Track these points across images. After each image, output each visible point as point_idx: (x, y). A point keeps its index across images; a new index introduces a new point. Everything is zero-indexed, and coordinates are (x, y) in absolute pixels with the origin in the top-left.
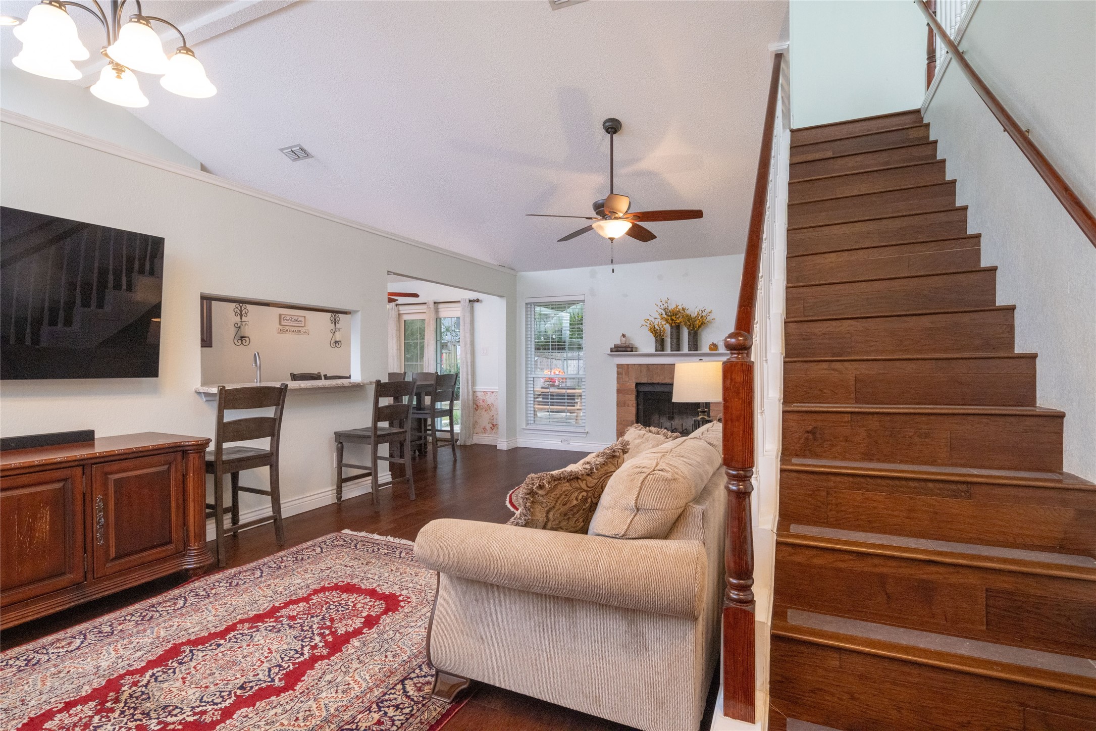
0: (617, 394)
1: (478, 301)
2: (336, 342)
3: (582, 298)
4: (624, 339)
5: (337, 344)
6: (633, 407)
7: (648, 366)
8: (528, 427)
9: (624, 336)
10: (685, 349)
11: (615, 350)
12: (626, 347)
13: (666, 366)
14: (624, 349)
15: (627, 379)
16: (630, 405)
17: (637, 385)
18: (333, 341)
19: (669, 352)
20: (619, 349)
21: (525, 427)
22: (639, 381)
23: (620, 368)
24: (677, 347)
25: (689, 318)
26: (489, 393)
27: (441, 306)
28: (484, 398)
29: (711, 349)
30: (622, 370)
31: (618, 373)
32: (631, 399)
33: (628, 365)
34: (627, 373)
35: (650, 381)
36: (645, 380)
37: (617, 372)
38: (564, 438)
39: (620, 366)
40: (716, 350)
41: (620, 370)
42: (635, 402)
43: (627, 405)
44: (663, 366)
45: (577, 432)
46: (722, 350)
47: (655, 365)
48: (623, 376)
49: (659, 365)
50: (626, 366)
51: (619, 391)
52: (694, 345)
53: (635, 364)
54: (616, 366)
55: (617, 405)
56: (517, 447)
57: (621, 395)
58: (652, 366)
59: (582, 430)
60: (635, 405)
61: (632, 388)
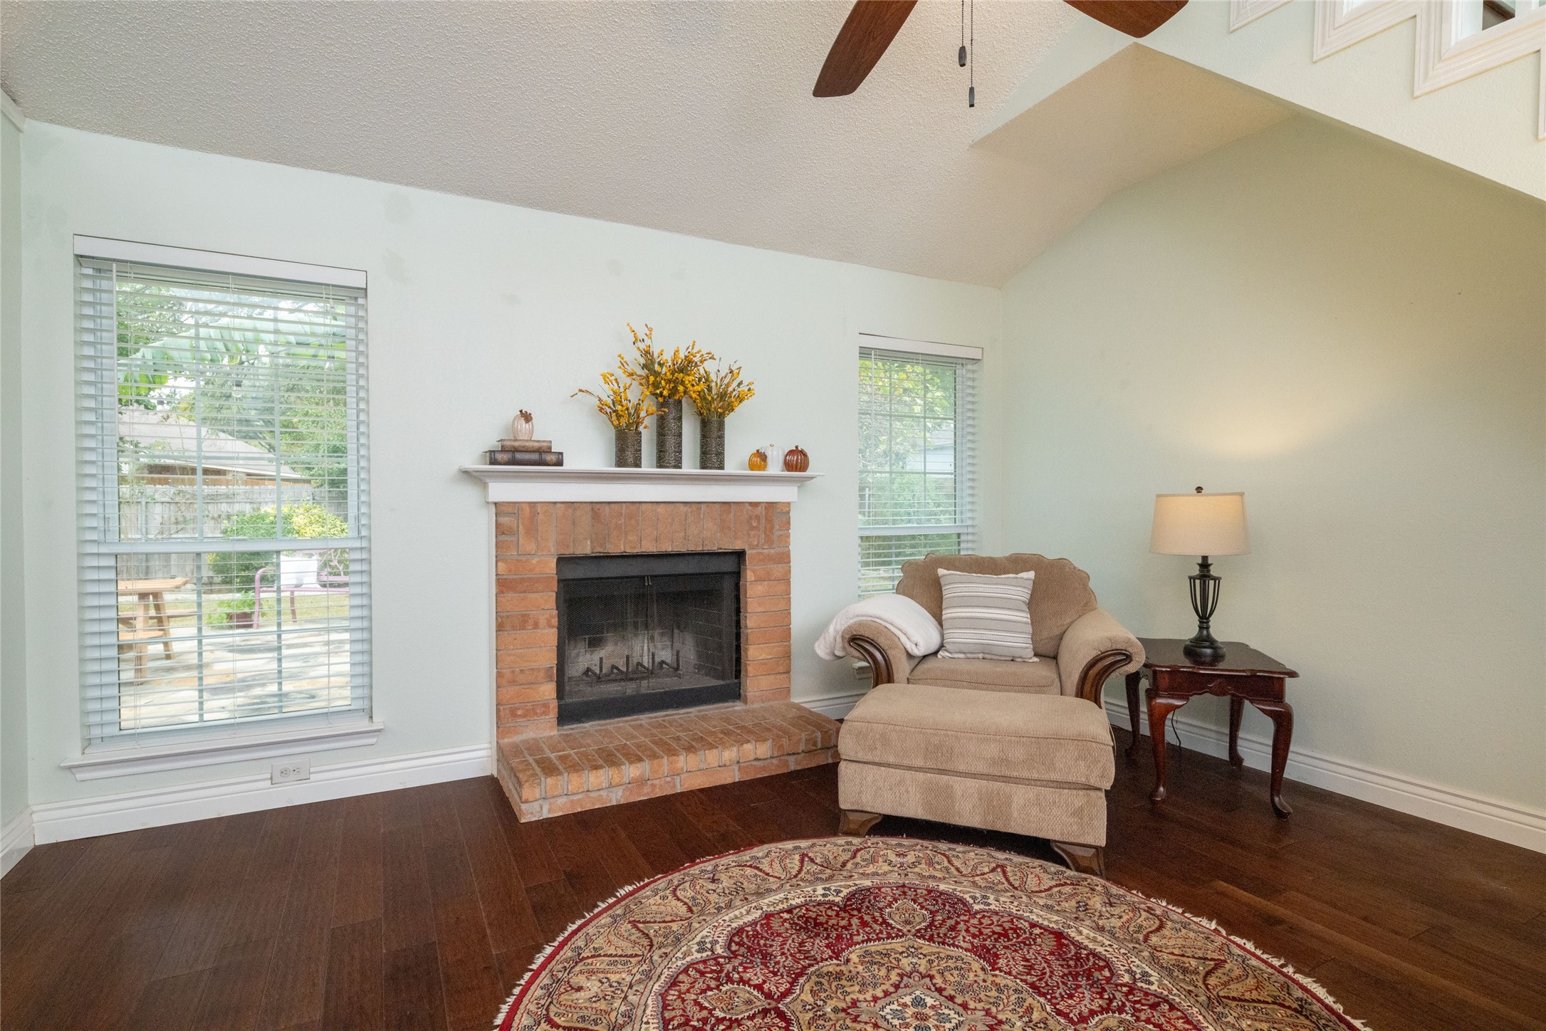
0: (499, 592)
3: (357, 281)
4: (524, 426)
6: (551, 626)
7: (595, 508)
8: (96, 755)
9: (527, 417)
10: (690, 464)
11: (506, 457)
12: (539, 451)
13: (644, 507)
14: (535, 457)
15: (531, 547)
16: (542, 622)
17: (562, 561)
19: (648, 467)
20: (519, 456)
21: (75, 757)
22: (569, 551)
23: (509, 514)
24: (667, 455)
29: (752, 465)
30: (513, 522)
31: (500, 530)
32: (545, 604)
33: (533, 505)
34: (532, 530)
35: (599, 550)
36: (586, 549)
37: (498, 524)
38: (285, 763)
39: (510, 510)
40: (764, 467)
41: (505, 520)
42: (555, 612)
43: (531, 622)
44: (634, 508)
45: (338, 735)
46: (775, 467)
47: (613, 505)
48: (515, 539)
49: (624, 505)
50: (527, 509)
51: (503, 585)
52: (711, 455)
53: (555, 503)
54: (493, 509)
55: (500, 627)
56: (36, 850)
57: (510, 595)
58: (607, 507)
59: (363, 725)
60: (555, 621)
61: (548, 571)
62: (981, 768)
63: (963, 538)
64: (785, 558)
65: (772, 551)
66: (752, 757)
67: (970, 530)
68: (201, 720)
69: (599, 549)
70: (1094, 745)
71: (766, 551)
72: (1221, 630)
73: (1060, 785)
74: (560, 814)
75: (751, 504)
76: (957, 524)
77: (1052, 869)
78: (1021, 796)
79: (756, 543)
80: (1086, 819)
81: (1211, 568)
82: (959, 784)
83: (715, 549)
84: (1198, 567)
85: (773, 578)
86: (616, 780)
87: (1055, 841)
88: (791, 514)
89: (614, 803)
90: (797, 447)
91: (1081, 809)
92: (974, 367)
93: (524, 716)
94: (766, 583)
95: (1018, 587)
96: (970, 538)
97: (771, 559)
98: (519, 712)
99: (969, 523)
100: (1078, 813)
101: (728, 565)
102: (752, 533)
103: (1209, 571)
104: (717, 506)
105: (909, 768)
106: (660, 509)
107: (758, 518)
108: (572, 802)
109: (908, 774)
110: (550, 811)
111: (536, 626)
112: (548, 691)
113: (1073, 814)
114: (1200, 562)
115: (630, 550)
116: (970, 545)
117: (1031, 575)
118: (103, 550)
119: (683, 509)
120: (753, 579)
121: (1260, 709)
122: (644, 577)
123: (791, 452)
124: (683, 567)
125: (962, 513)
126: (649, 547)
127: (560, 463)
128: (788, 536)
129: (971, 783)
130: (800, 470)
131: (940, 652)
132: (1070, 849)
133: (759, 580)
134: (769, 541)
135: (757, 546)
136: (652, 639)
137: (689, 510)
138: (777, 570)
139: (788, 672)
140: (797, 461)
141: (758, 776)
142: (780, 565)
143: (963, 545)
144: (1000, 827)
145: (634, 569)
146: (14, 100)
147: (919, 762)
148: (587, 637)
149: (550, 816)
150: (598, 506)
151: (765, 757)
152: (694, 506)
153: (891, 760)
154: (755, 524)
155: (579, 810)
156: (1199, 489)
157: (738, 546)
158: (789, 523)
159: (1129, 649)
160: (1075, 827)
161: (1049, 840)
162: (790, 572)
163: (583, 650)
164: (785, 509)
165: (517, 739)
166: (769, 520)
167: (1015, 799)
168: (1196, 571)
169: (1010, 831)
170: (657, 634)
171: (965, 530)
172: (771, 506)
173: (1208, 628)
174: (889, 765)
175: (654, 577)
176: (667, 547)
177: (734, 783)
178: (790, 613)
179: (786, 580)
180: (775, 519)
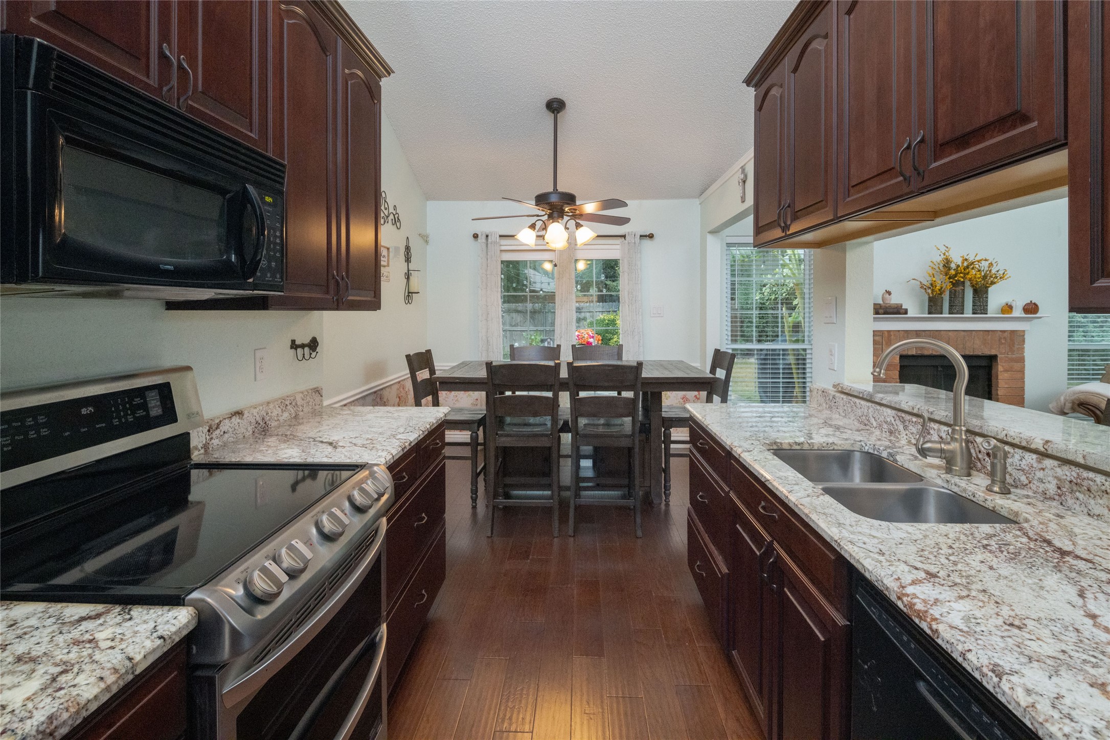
1: (651, 236)
2: (409, 294)
4: (889, 297)
5: (410, 298)
7: (918, 333)
9: (889, 292)
10: (968, 311)
11: (882, 311)
13: (942, 333)
14: (895, 311)
17: (902, 357)
19: (945, 314)
22: (906, 353)
23: (879, 336)
24: (957, 307)
29: (1003, 311)
30: (881, 339)
31: (875, 342)
32: (894, 376)
33: (889, 332)
34: (888, 342)
36: (913, 351)
37: (874, 340)
39: (879, 334)
40: (1010, 313)
41: (877, 338)
42: (899, 380)
46: (1018, 312)
47: (926, 332)
48: (881, 346)
50: (886, 334)
52: (980, 306)
53: (899, 331)
58: (923, 333)
61: (895, 361)
64: (1022, 360)
65: (1014, 356)
69: (919, 352)
71: (1010, 356)
75: (1001, 331)
79: (1004, 351)
83: (980, 354)
85: (1014, 370)
88: (1026, 336)
90: (1032, 301)
94: (1010, 372)
97: (1013, 360)
101: (984, 363)
102: (1002, 346)
104: (981, 332)
106: (950, 334)
107: (1005, 339)
119: (963, 333)
120: (1002, 370)
122: (938, 366)
123: (1030, 304)
127: (906, 312)
128: (1024, 348)
130: (1033, 314)
133: (1006, 371)
134: (1012, 350)
135: (1005, 353)
137: (967, 334)
138: (1017, 366)
140: (1031, 309)
142: (1018, 364)
152: (969, 333)
154: (1003, 342)
157: (993, 352)
158: (1024, 341)
162: (1024, 367)
164: (1022, 334)
166: (1012, 340)
172: (1013, 332)
175: (943, 366)
178: (1024, 389)
179: (1022, 371)
180: (1015, 339)
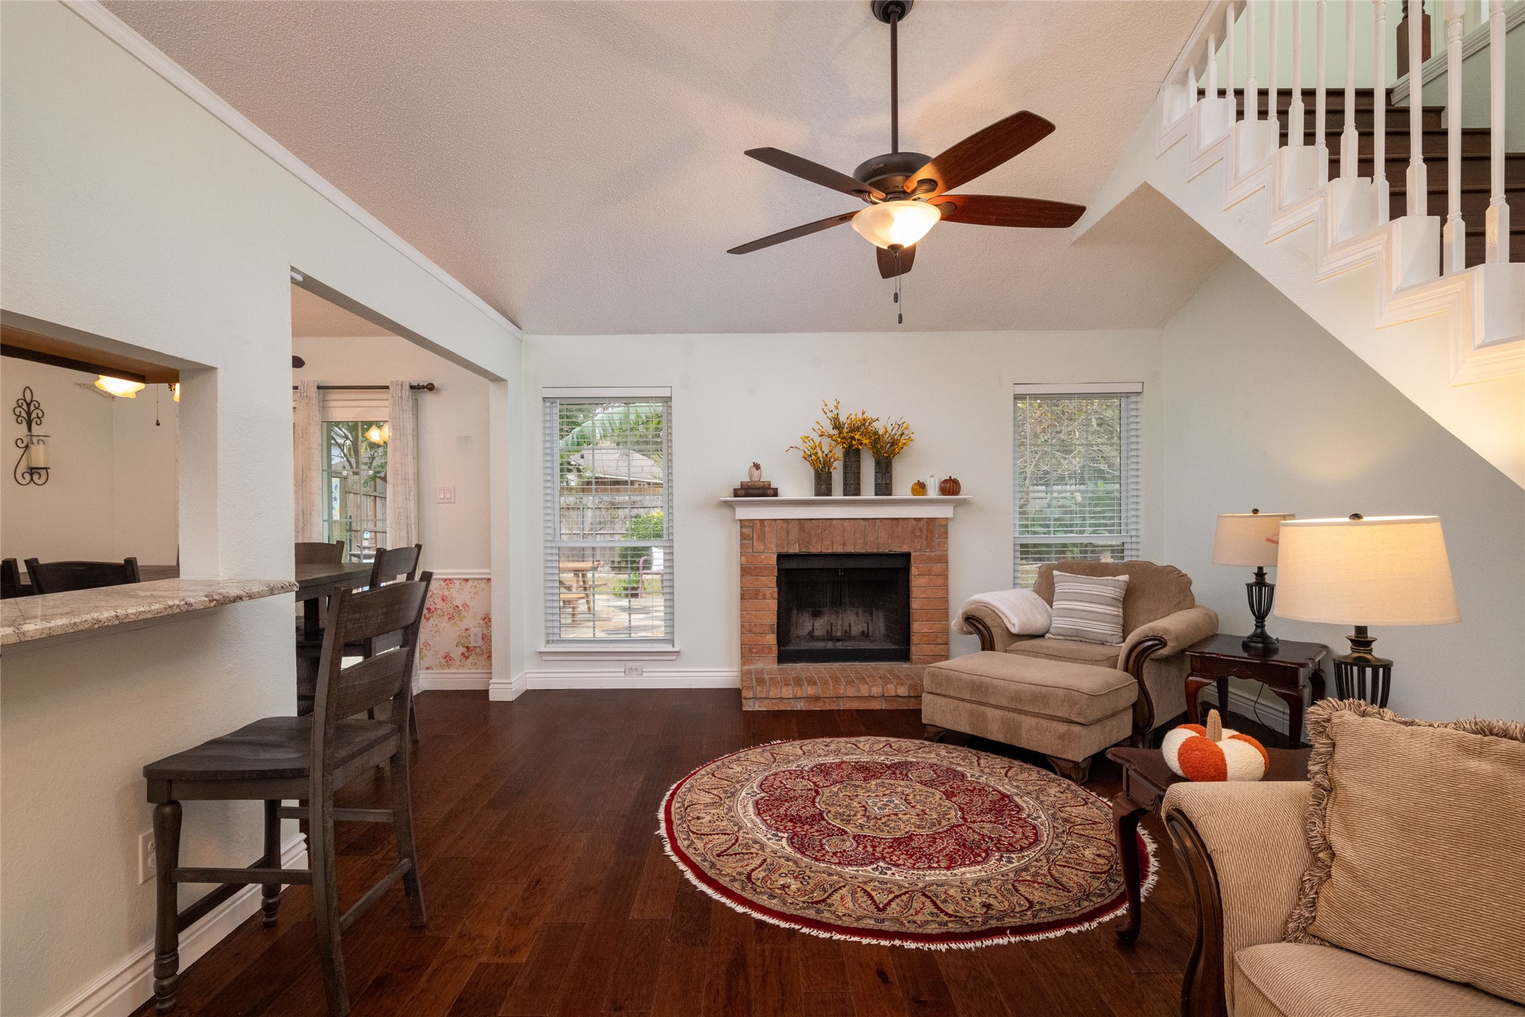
0: (742, 575)
1: (431, 387)
2: (33, 471)
3: (666, 393)
4: (756, 473)
5: (35, 477)
6: (773, 600)
7: (802, 523)
8: (552, 648)
9: (757, 466)
10: (868, 492)
11: (743, 492)
12: (764, 487)
13: (835, 522)
14: (761, 491)
15: (761, 547)
16: (768, 595)
17: (781, 557)
18: (22, 468)
19: (838, 495)
20: (751, 491)
21: (543, 649)
22: (784, 550)
23: (748, 527)
24: (853, 486)
25: (876, 439)
26: (457, 583)
27: (334, 395)
28: (446, 593)
29: (914, 492)
30: (750, 532)
31: (743, 537)
32: (769, 583)
33: (762, 521)
34: (762, 537)
36: (795, 549)
37: (741, 533)
38: (631, 665)
39: (748, 524)
40: (925, 493)
41: (745, 530)
42: (776, 589)
43: (761, 595)
44: (828, 522)
45: (656, 652)
46: (933, 493)
47: (813, 521)
48: (751, 542)
49: (821, 521)
50: (759, 524)
51: (745, 571)
52: (884, 487)
53: (775, 520)
54: (739, 523)
55: (743, 597)
56: (527, 691)
57: (749, 577)
58: (809, 522)
59: (668, 648)
60: (776, 595)
61: (771, 563)
62: (1004, 703)
63: (1125, 545)
64: (944, 559)
65: (933, 554)
66: (893, 694)
67: (1134, 539)
68: (594, 637)
69: (803, 550)
70: (1076, 693)
71: (927, 554)
72: (1273, 629)
73: (1053, 718)
74: (765, 709)
75: (915, 519)
76: (1122, 534)
77: (1044, 773)
78: (1027, 722)
79: (919, 547)
80: (1067, 742)
81: (1266, 576)
82: (991, 712)
83: (887, 551)
84: (1255, 576)
85: (933, 573)
86: (799, 695)
87: (1048, 755)
88: (949, 527)
89: (799, 709)
90: (950, 477)
91: (1064, 734)
92: (1138, 399)
93: (757, 653)
94: (927, 577)
95: (1111, 587)
96: (1134, 546)
97: (931, 560)
98: (754, 651)
99: (1133, 533)
100: (1062, 737)
101: (898, 564)
102: (916, 540)
103: (1264, 579)
104: (888, 521)
105: (963, 700)
106: (846, 524)
107: (920, 529)
108: (773, 703)
109: (961, 704)
110: (759, 706)
111: (764, 597)
112: (771, 639)
113: (1059, 738)
114: (1256, 571)
115: (825, 551)
116: (1134, 553)
117: (1125, 578)
118: (554, 545)
119: (862, 522)
120: (917, 574)
121: (1274, 691)
122: (838, 569)
123: (946, 481)
124: (866, 564)
125: (1127, 524)
126: (839, 549)
127: (776, 495)
128: (947, 543)
129: (999, 713)
130: (953, 494)
131: (1047, 635)
132: (1055, 760)
133: (923, 574)
134: (930, 546)
135: (920, 549)
136: (857, 614)
137: (868, 524)
138: (937, 567)
139: (947, 644)
140: (950, 487)
141: (900, 708)
142: (939, 565)
143: (1126, 553)
144: (1015, 743)
145: (831, 564)
146: (520, 328)
147: (967, 697)
148: (810, 610)
149: (759, 709)
150: (803, 521)
151: (904, 695)
152: (871, 522)
153: (952, 694)
154: (918, 534)
155: (777, 709)
156: (1255, 511)
157: (905, 549)
158: (947, 533)
159: (1164, 636)
160: (1060, 747)
161: (1045, 755)
162: (948, 569)
163: (808, 618)
164: (943, 523)
165: (752, 667)
166: (930, 531)
167: (1024, 724)
168: (1253, 579)
169: (1021, 746)
170: (860, 611)
171: (1129, 540)
172: (932, 521)
173: (1263, 627)
174: (951, 697)
175: (845, 570)
176: (851, 549)
177: (881, 709)
178: (947, 600)
179: (944, 575)
180: (934, 531)
